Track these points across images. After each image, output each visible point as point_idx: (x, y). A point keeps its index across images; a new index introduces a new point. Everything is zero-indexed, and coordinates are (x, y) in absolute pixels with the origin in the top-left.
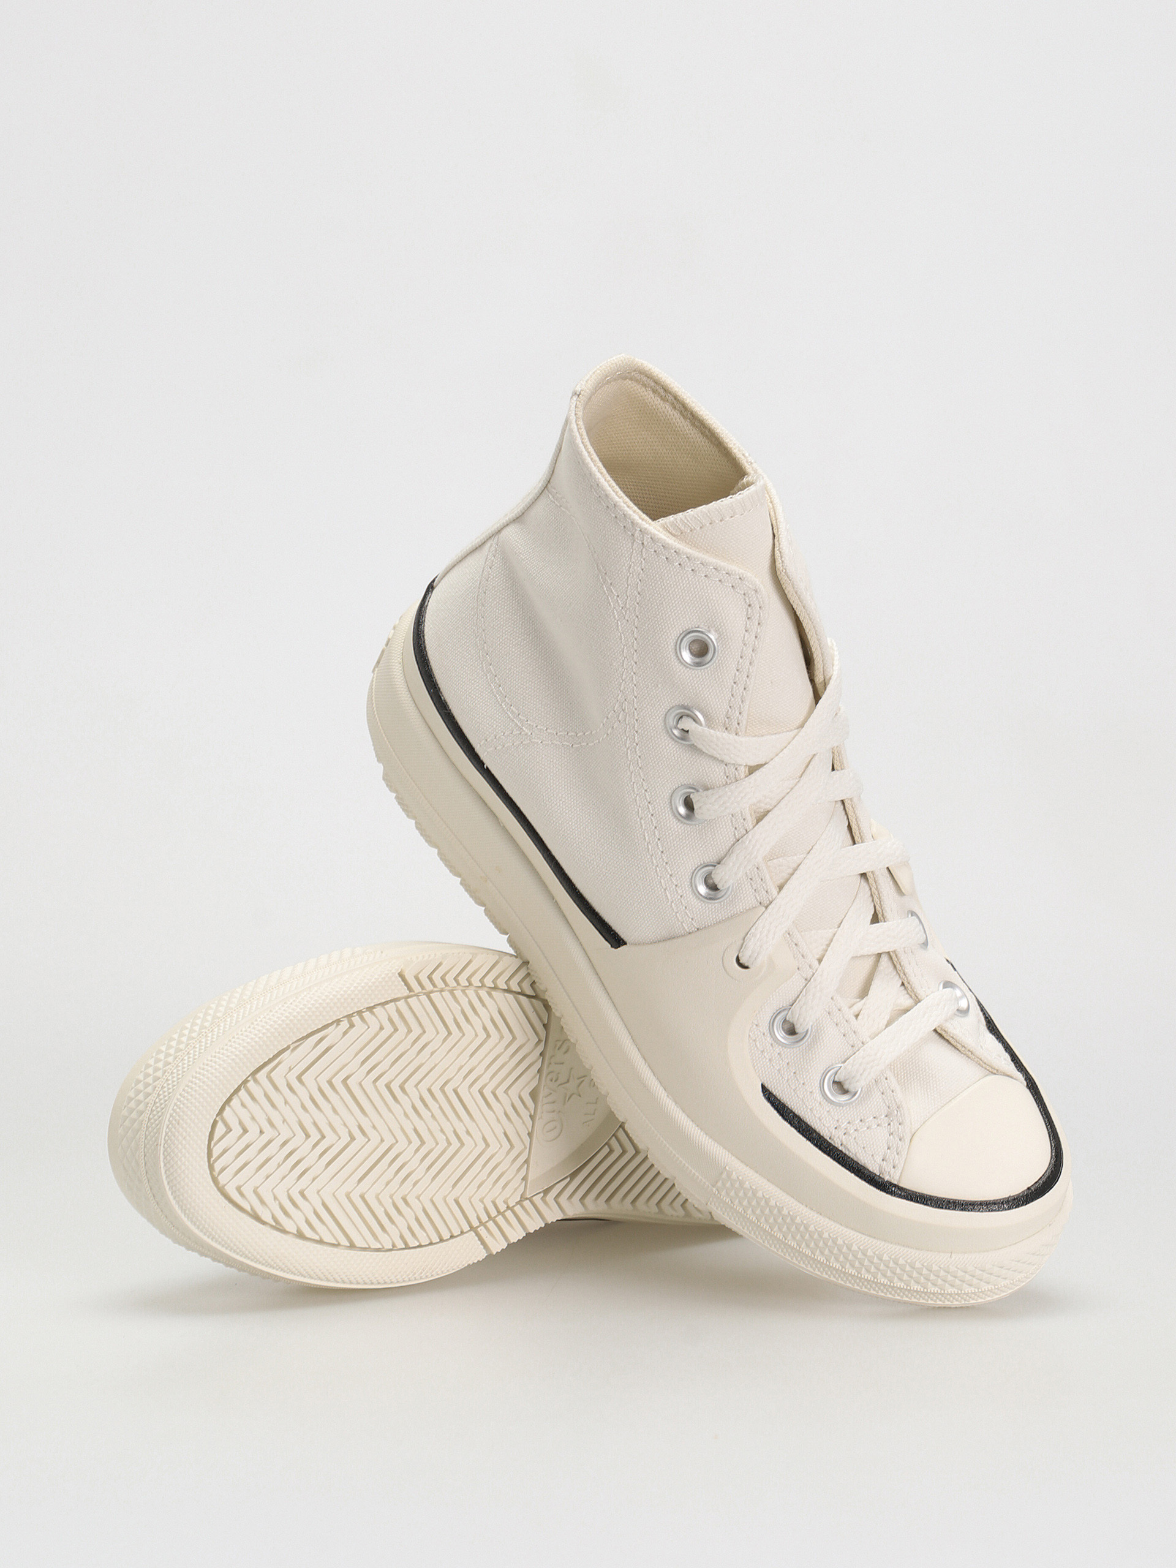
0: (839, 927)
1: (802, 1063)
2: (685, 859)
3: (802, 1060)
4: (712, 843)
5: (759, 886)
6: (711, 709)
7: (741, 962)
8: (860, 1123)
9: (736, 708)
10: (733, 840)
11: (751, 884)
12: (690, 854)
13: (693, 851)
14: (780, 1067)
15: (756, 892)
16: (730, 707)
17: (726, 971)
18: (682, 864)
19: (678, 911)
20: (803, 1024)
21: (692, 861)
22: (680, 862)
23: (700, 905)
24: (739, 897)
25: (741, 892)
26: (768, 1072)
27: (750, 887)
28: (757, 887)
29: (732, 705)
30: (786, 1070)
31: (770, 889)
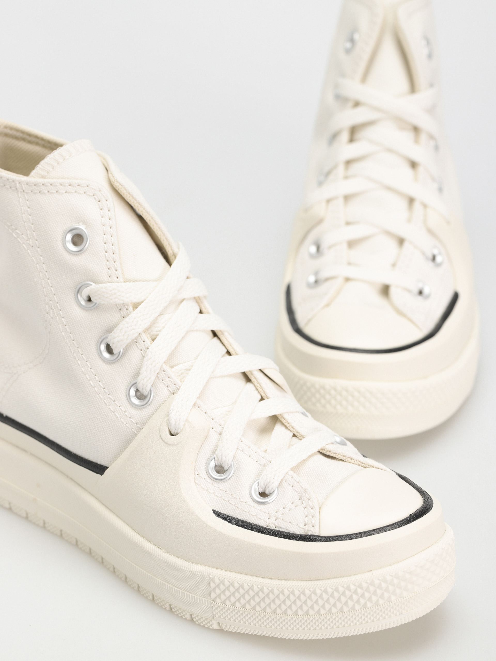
1: (235, 488)
2: (118, 385)
6: (97, 274)
7: (172, 433)
8: (284, 509)
9: (112, 268)
10: (141, 358)
11: (163, 383)
12: (120, 381)
13: (121, 377)
14: (222, 495)
15: (168, 387)
16: (109, 269)
17: (164, 442)
18: (118, 390)
19: (126, 422)
20: (225, 462)
21: (123, 384)
22: (116, 389)
23: (137, 411)
24: (159, 395)
25: (159, 390)
26: (215, 501)
27: (163, 385)
28: (168, 383)
29: (109, 267)
30: (226, 495)
31: (176, 382)
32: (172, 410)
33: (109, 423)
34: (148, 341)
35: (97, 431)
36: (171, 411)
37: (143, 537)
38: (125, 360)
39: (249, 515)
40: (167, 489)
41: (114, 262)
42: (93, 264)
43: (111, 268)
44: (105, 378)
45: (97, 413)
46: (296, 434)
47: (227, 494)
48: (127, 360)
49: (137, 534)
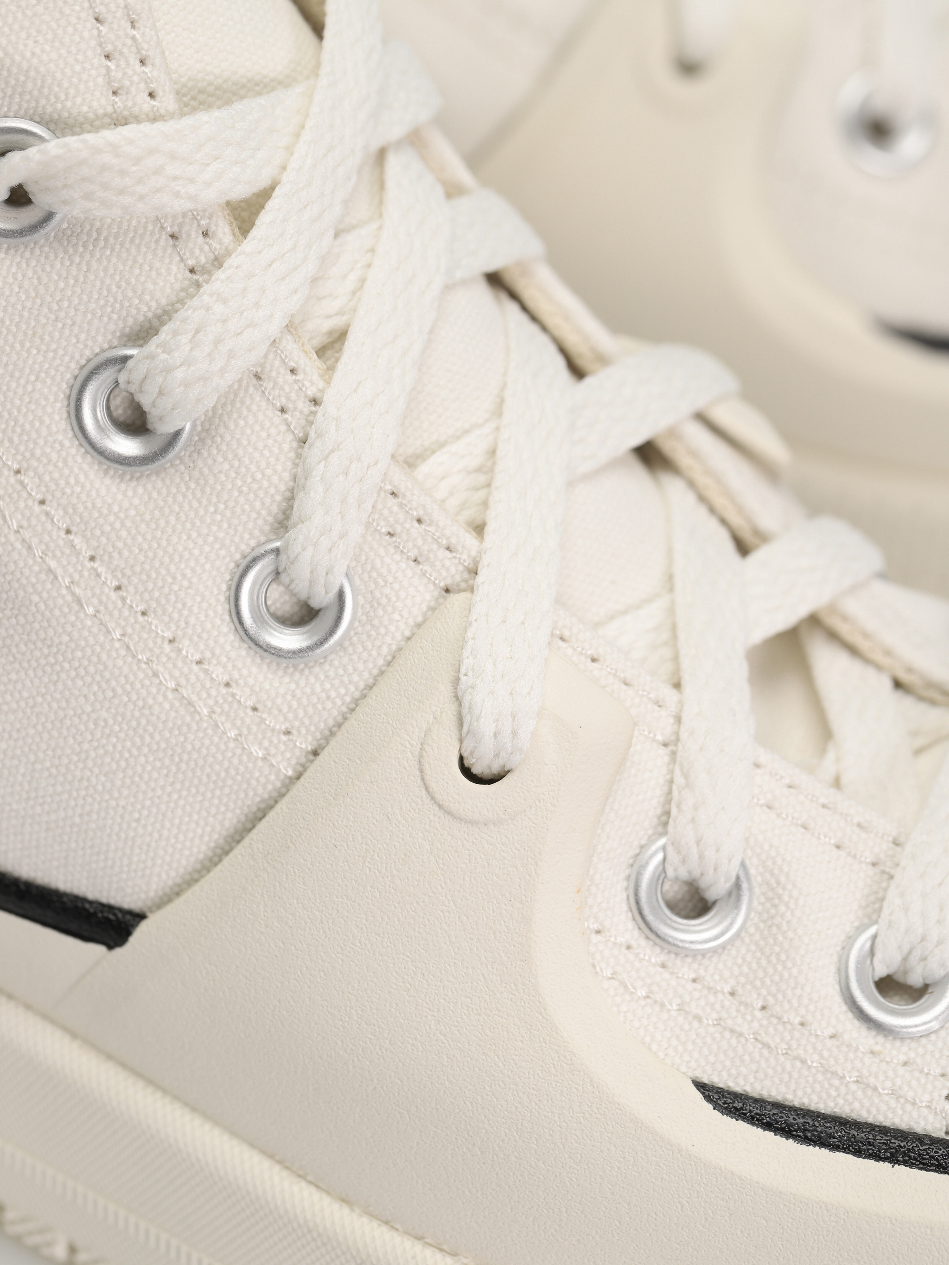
0: (671, 590)
1: (771, 971)
2: (188, 572)
3: (764, 962)
4: (239, 483)
5: (420, 542)
6: (60, 85)
7: (476, 770)
9: (125, 51)
10: (288, 444)
11: (396, 546)
12: (196, 552)
13: (199, 535)
14: (718, 1013)
15: (419, 563)
16: (107, 57)
17: (448, 813)
18: (190, 591)
19: (238, 729)
20: (715, 870)
21: (208, 566)
22: (180, 590)
23: (287, 679)
24: (384, 601)
25: (380, 581)
26: (694, 1042)
27: (398, 557)
28: (419, 548)
29: (109, 48)
30: (738, 1011)
31: (453, 540)
32: (470, 674)
33: (157, 737)
34: (310, 365)
35: (92, 772)
36: (466, 675)
37: (345, 1201)
38: (215, 461)
39: (860, 1094)
40: (479, 1014)
41: (129, 25)
42: (36, 42)
43: (121, 53)
44: (120, 545)
45: (92, 698)
46: (904, 677)
47: (742, 1008)
48: (220, 459)
49: (313, 1189)
